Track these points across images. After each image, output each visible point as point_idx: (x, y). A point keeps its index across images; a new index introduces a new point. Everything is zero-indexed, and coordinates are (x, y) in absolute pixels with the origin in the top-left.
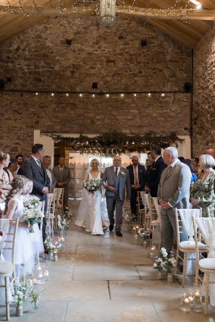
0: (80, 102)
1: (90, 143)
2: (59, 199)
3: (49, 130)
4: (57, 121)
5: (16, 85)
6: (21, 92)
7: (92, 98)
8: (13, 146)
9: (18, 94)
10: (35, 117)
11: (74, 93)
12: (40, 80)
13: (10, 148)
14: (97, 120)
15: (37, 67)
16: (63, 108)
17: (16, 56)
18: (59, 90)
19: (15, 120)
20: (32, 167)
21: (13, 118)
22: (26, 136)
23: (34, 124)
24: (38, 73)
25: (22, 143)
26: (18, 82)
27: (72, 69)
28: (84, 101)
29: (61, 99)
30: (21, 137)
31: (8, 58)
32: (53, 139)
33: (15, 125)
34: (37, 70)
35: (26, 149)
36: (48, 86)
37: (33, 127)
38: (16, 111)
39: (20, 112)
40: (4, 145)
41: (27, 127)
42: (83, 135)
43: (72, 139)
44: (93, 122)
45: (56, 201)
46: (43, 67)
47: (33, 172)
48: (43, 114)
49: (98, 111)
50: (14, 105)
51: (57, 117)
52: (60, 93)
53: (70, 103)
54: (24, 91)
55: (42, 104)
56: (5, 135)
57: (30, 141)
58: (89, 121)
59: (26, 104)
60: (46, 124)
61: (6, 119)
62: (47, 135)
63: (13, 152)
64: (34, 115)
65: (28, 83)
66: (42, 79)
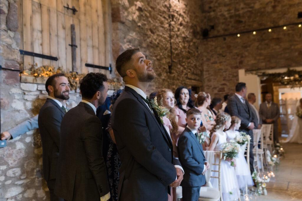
0: (285, 35)
1: (300, 77)
3: (254, 69)
4: (262, 58)
5: (218, 31)
6: (224, 36)
7: (299, 29)
8: (220, 87)
9: (221, 39)
10: (239, 58)
11: (277, 27)
12: (240, 22)
13: (218, 89)
15: (237, 10)
16: (267, 44)
17: (216, 5)
18: (261, 28)
19: (220, 63)
20: (237, 104)
21: (218, 62)
22: (231, 76)
23: (238, 65)
24: (239, 16)
25: (228, 84)
26: (220, 28)
27: (273, 4)
28: (289, 34)
29: (264, 36)
30: (227, 78)
31: (210, 8)
32: (259, 76)
33: (220, 67)
34: (237, 13)
35: (232, 88)
36: (249, 25)
37: (237, 68)
38: (220, 55)
39: (224, 55)
40: (213, 87)
41: (232, 68)
42: (291, 69)
43: (279, 75)
46: (243, 8)
47: (239, 108)
48: (246, 54)
50: (218, 49)
51: (261, 55)
52: (261, 30)
53: (273, 39)
54: (227, 35)
55: (244, 44)
56: (212, 77)
57: (235, 81)
58: (297, 54)
59: (229, 47)
60: (250, 63)
61: (213, 63)
62: (252, 73)
63: (221, 93)
64: (238, 55)
65: (230, 27)
66: (243, 20)
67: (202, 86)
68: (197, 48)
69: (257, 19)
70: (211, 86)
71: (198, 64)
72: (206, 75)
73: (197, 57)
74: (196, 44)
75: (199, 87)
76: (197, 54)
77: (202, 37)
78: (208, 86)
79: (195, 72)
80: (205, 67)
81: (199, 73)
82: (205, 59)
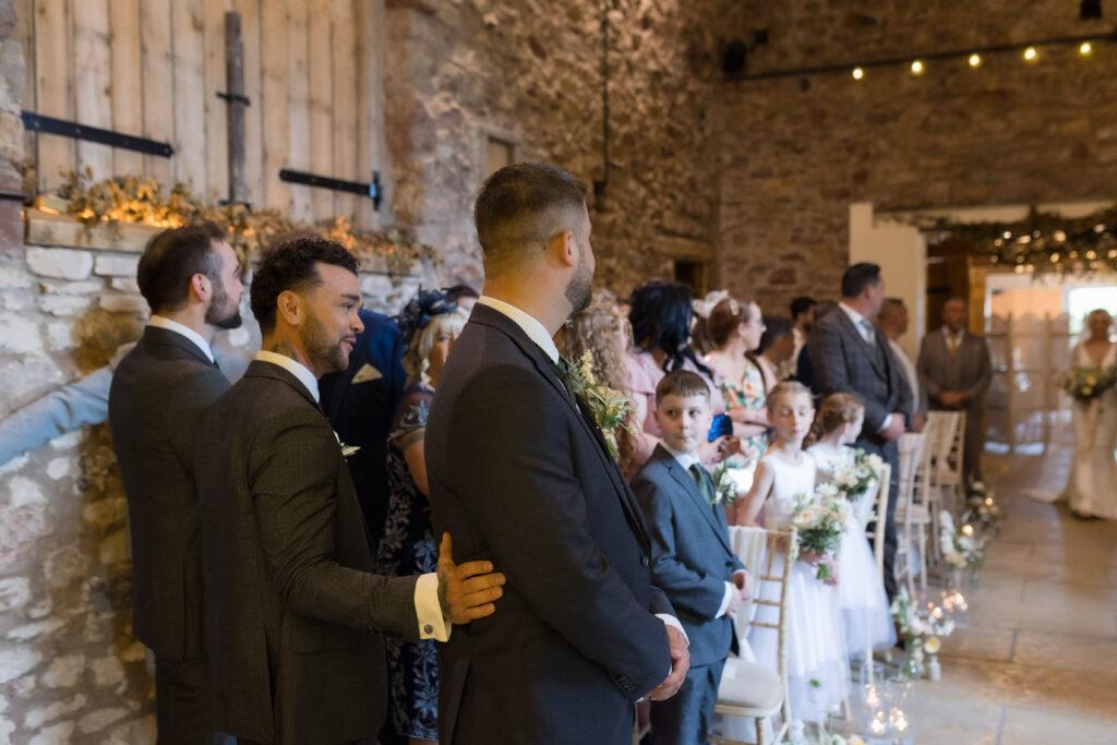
0: (1027, 80)
1: (1071, 238)
2: (945, 451)
3: (907, 202)
4: (938, 163)
5: (783, 54)
6: (803, 75)
7: (1080, 60)
8: (780, 265)
9: (791, 84)
10: (854, 159)
11: (1001, 50)
12: (867, 22)
13: (769, 273)
14: (1104, 143)
16: (960, 114)
18: (943, 48)
19: (785, 174)
20: (842, 346)
21: (776, 170)
22: (822, 227)
23: (849, 184)
25: (808, 254)
26: (792, 41)
28: (1043, 78)
29: (950, 81)
30: (807, 234)
32: (923, 230)
33: (783, 191)
35: (824, 272)
36: (900, 38)
37: (846, 196)
38: (785, 144)
39: (799, 145)
40: (751, 264)
41: (826, 195)
42: (1043, 209)
43: (997, 229)
44: (1081, 152)
45: (934, 462)
47: (850, 361)
48: (883, 145)
49: (1104, 110)
50: (779, 123)
51: (935, 151)
52: (944, 58)
53: (985, 93)
54: (813, 71)
55: (877, 106)
56: (751, 229)
57: (836, 246)
58: (1065, 154)
59: (819, 116)
60: (894, 181)
61: (754, 176)
62: (899, 220)
63: (780, 287)
64: (851, 150)
65: (827, 39)
66: (878, 15)
67: (712, 262)
68: (702, 116)
69: (931, 12)
70: (745, 262)
71: (701, 176)
72: (727, 220)
73: (701, 149)
74: (699, 100)
75: (700, 265)
76: (698, 137)
77: (719, 74)
78: (734, 259)
79: (689, 208)
80: (727, 190)
81: (705, 209)
82: (727, 158)
